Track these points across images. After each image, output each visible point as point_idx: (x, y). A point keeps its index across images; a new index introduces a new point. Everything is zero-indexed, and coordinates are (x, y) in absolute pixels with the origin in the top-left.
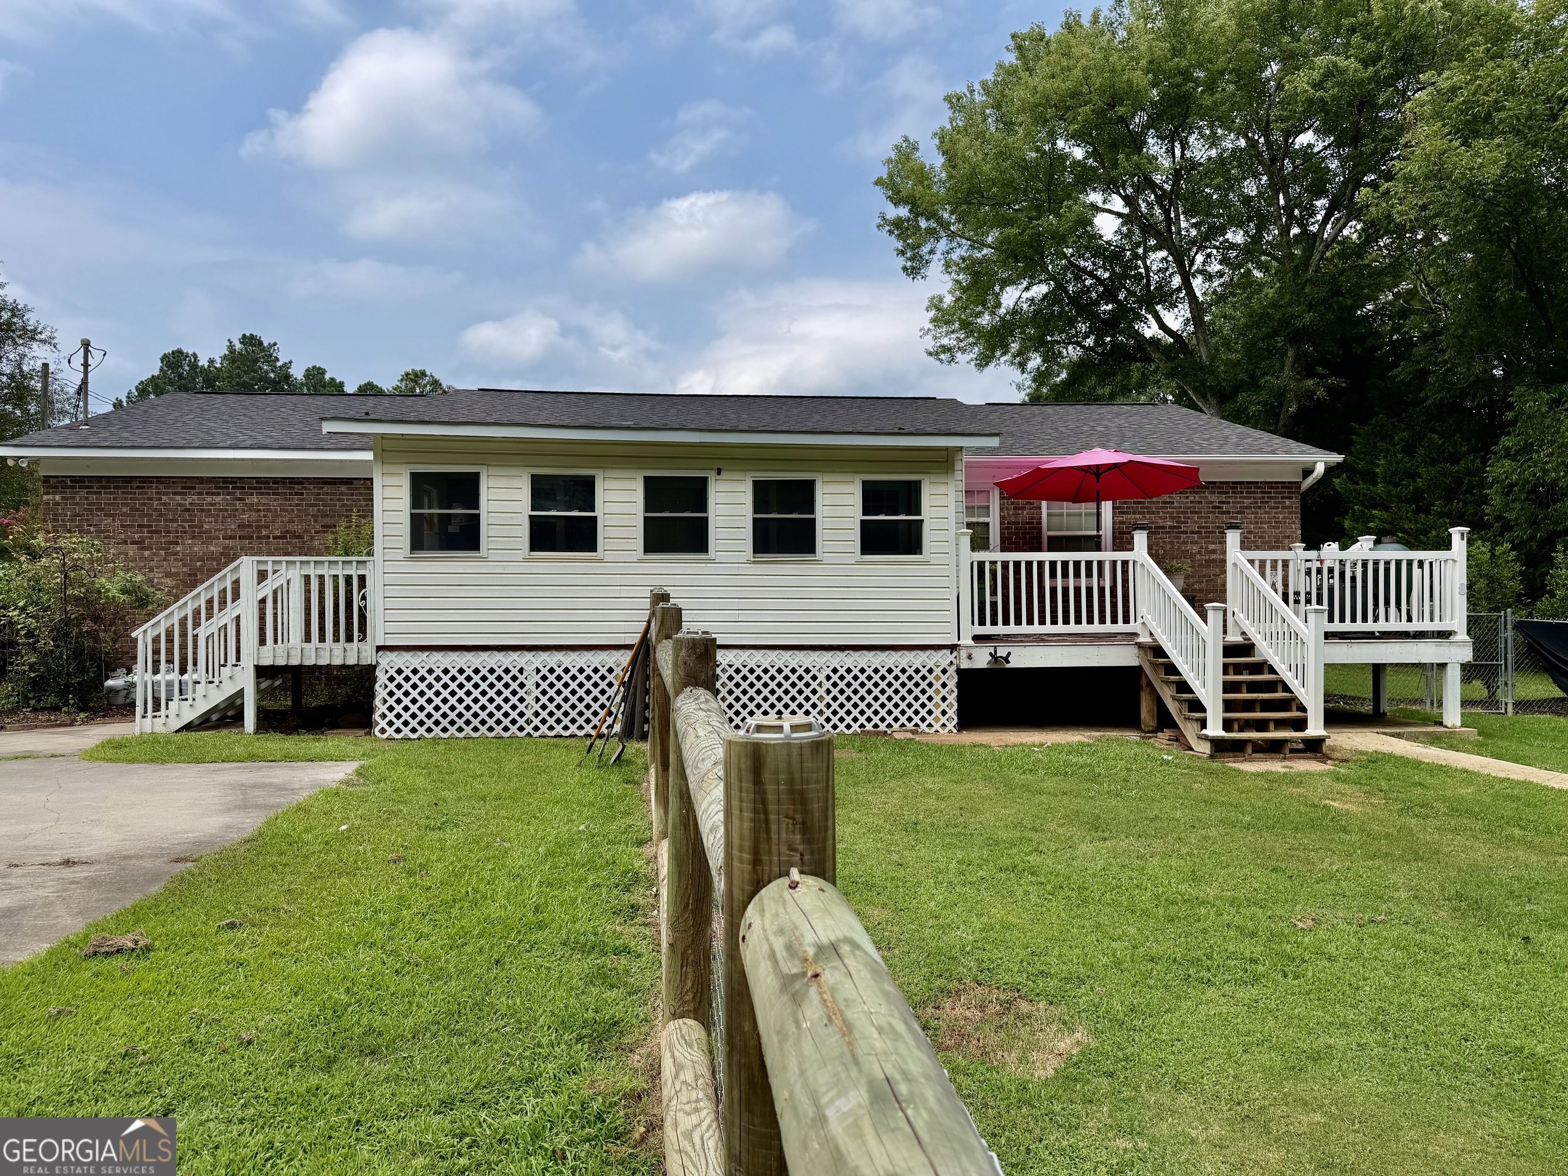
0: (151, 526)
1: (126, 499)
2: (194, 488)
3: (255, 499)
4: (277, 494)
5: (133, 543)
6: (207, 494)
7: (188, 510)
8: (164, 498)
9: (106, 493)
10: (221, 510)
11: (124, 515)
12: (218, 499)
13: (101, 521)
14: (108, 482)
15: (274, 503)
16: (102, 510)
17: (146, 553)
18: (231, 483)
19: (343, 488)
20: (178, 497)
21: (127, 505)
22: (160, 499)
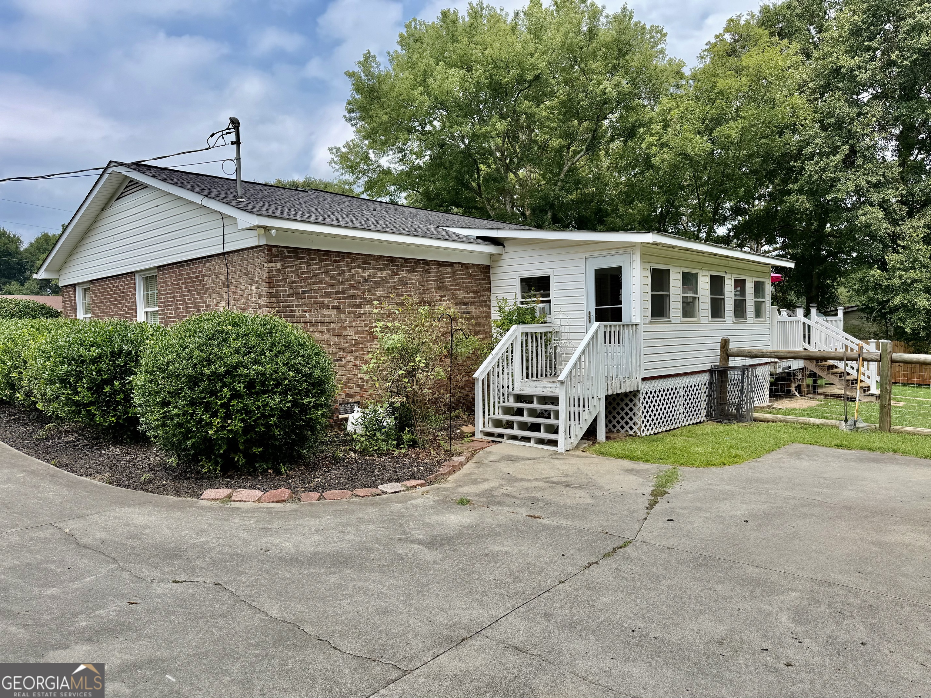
0: (344, 293)
1: (327, 269)
2: (370, 264)
3: (404, 275)
4: (415, 271)
5: (333, 307)
6: (378, 268)
7: (367, 281)
8: (352, 270)
9: (314, 264)
10: (386, 282)
11: (327, 283)
12: (384, 273)
13: (311, 287)
14: (315, 254)
15: (414, 277)
16: (311, 278)
17: (342, 316)
18: (392, 261)
19: (449, 269)
20: (360, 271)
21: (328, 274)
22: (349, 272)
